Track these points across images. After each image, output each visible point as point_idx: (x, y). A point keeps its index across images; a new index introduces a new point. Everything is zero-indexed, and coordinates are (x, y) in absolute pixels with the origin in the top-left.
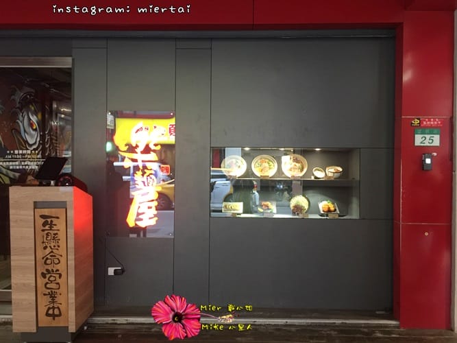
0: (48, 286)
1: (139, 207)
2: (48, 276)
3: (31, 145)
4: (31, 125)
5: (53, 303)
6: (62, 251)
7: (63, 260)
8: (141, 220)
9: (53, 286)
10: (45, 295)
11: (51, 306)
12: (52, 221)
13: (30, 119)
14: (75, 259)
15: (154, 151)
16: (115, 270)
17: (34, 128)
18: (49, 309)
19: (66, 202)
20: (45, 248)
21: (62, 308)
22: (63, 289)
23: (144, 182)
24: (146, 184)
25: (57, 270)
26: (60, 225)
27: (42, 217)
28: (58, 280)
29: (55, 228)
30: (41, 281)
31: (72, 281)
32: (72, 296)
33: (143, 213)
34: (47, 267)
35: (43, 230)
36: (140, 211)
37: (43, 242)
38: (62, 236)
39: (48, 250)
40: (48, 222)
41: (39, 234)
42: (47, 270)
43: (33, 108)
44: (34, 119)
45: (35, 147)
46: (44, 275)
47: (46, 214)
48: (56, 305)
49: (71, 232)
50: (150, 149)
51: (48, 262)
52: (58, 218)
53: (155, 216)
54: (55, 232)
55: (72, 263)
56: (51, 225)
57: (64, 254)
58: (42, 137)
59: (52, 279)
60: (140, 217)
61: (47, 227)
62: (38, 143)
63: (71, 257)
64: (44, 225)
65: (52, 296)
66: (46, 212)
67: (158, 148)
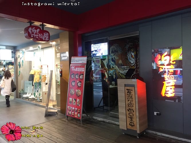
0: (130, 114)
1: (166, 88)
2: (130, 111)
3: (132, 64)
4: (132, 56)
5: (132, 121)
6: (134, 102)
7: (134, 106)
8: (168, 94)
9: (131, 114)
10: (129, 117)
11: (131, 122)
12: (130, 91)
13: (131, 54)
14: (138, 106)
15: (173, 64)
16: (157, 113)
17: (133, 57)
18: (130, 123)
19: (134, 85)
20: (128, 101)
21: (135, 123)
22: (135, 116)
23: (168, 78)
24: (169, 78)
25: (132, 109)
26: (133, 93)
27: (127, 90)
28: (133, 113)
29: (131, 94)
30: (128, 112)
31: (137, 114)
32: (138, 119)
33: (168, 91)
34: (129, 107)
35: (128, 94)
36: (167, 90)
37: (128, 99)
38: (133, 97)
39: (129, 102)
40: (129, 91)
41: (126, 95)
42: (129, 109)
43: (132, 50)
44: (133, 54)
45: (133, 64)
46: (128, 110)
47: (128, 89)
48: (132, 122)
49: (137, 96)
50: (171, 63)
51: (130, 106)
52: (132, 90)
53: (174, 92)
54: (132, 95)
55: (137, 107)
56: (130, 93)
57: (135, 104)
58: (136, 61)
59: (131, 112)
60: (167, 92)
61: (129, 94)
62: (134, 63)
63: (137, 105)
64: (128, 92)
65: (131, 118)
66: (128, 88)
67: (174, 63)
